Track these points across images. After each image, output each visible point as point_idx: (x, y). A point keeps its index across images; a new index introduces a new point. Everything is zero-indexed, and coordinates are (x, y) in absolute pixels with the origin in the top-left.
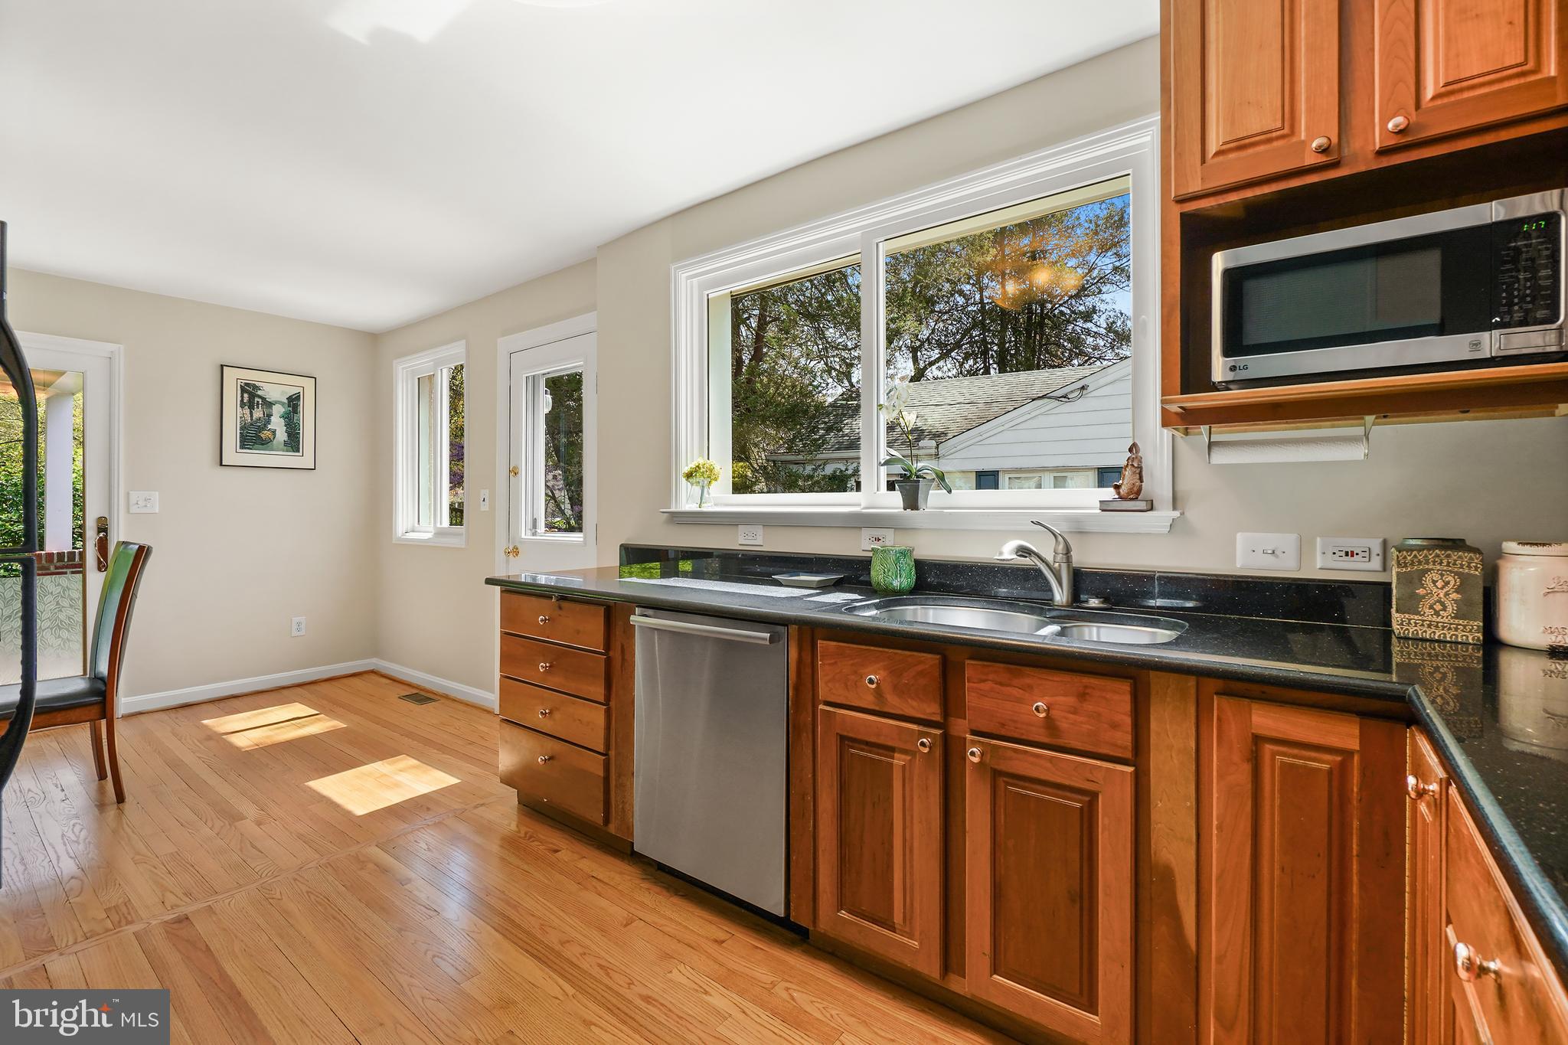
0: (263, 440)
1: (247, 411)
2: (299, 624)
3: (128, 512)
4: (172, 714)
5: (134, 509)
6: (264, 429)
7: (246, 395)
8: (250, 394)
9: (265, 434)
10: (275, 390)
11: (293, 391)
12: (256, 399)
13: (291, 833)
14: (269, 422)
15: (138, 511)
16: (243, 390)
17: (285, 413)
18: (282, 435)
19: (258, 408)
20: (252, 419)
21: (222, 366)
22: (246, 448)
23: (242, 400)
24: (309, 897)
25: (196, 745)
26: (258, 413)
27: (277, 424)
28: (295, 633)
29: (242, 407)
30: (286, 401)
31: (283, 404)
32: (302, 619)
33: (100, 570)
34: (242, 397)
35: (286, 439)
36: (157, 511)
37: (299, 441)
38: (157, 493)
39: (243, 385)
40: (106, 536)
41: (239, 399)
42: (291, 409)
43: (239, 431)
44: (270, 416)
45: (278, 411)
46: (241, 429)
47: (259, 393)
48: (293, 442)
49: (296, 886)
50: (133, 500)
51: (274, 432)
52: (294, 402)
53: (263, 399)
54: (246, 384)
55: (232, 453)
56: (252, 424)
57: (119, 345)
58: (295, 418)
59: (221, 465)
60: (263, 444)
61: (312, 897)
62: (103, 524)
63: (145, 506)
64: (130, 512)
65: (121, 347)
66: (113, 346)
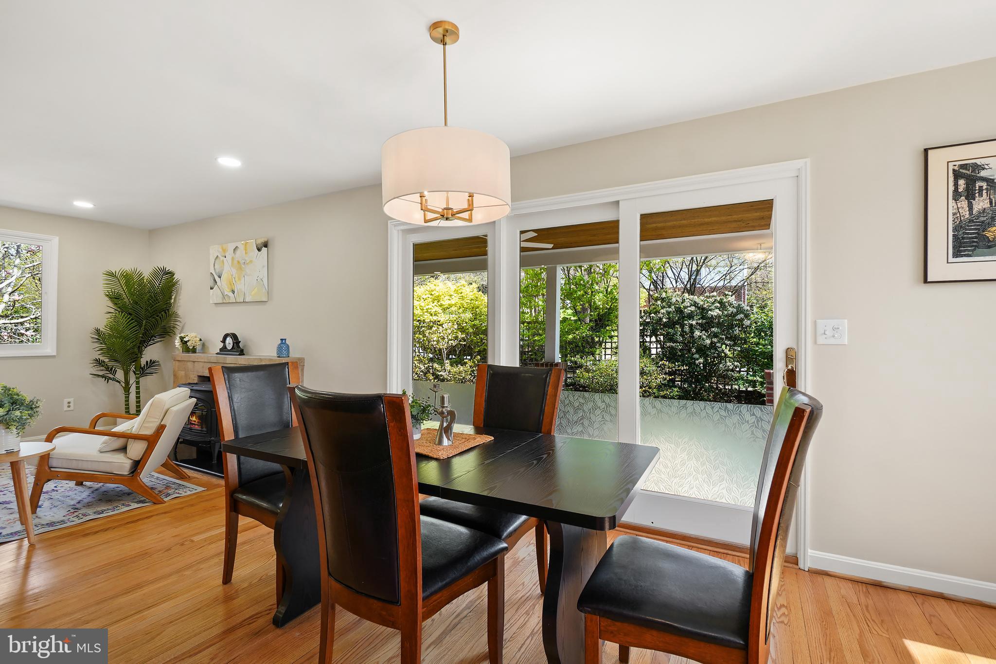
0: (988, 242)
1: (963, 203)
3: (816, 343)
5: (821, 340)
6: (989, 225)
7: (962, 182)
8: (969, 179)
9: (991, 232)
12: (978, 184)
15: (825, 342)
16: (957, 175)
19: (981, 195)
20: (971, 214)
21: (926, 151)
22: (962, 256)
23: (956, 190)
26: (981, 204)
29: (956, 199)
34: (956, 185)
36: (846, 344)
38: (846, 320)
39: (956, 168)
40: (795, 368)
41: (952, 188)
43: (950, 233)
46: (955, 229)
47: (983, 174)
50: (820, 330)
53: (989, 181)
54: (961, 166)
55: (941, 265)
56: (971, 221)
57: (803, 160)
59: (926, 281)
60: (989, 247)
62: (791, 356)
63: (833, 336)
64: (818, 343)
65: (808, 160)
66: (799, 163)
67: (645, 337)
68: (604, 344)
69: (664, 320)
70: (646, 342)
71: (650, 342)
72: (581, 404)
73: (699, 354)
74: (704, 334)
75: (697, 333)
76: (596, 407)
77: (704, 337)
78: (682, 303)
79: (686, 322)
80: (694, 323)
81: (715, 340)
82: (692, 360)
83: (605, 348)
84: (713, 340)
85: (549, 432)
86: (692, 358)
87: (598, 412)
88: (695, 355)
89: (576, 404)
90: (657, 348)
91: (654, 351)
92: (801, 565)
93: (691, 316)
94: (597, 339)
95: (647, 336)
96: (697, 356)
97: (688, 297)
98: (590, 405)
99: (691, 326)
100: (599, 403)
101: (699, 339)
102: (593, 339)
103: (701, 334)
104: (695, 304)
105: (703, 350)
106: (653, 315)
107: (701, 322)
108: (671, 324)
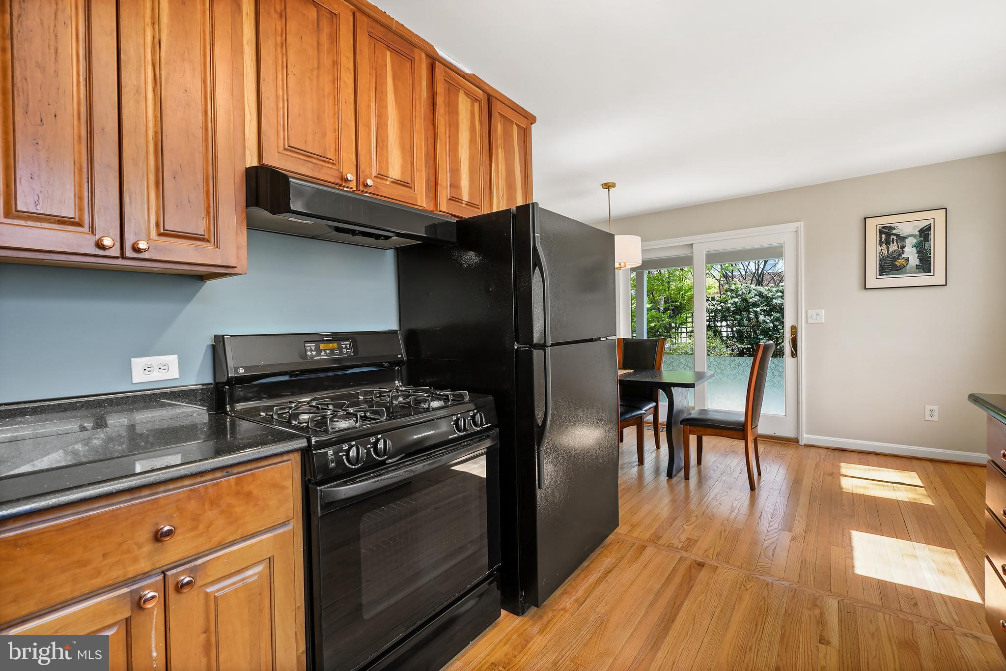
0: (897, 267)
1: (884, 247)
2: (932, 411)
3: (807, 322)
4: (829, 452)
5: (810, 321)
6: (898, 258)
7: (883, 236)
8: (887, 234)
9: (899, 263)
10: (908, 227)
11: (926, 223)
12: (892, 237)
13: (802, 555)
14: (903, 252)
15: (812, 322)
16: (881, 232)
17: (917, 243)
18: (914, 260)
19: (893, 243)
20: (888, 253)
21: (865, 219)
22: (884, 275)
23: (880, 240)
24: (761, 600)
25: (820, 475)
26: (893, 247)
27: (911, 254)
28: (928, 418)
29: (880, 245)
30: (918, 233)
31: (914, 236)
32: (936, 408)
33: (793, 357)
34: (880, 237)
35: (918, 263)
36: (824, 322)
37: (930, 263)
38: (823, 310)
39: (881, 228)
40: (796, 337)
41: (878, 239)
42: (922, 239)
43: (878, 263)
44: (903, 247)
45: (910, 242)
46: (880, 261)
47: (894, 232)
48: (925, 265)
49: (763, 587)
50: (809, 315)
51: (907, 260)
52: (925, 233)
53: (897, 235)
54: (883, 227)
55: (873, 279)
56: (888, 256)
57: (800, 222)
58: (927, 245)
59: (865, 289)
60: (898, 270)
61: (762, 603)
62: (794, 330)
63: (817, 319)
64: (808, 322)
65: (802, 223)
66: (797, 224)
67: (716, 322)
68: (680, 329)
69: (732, 309)
70: (717, 326)
71: (721, 326)
72: (671, 362)
73: (762, 335)
74: (768, 319)
75: (761, 318)
76: (680, 364)
77: (768, 321)
78: (749, 293)
79: (751, 310)
80: (758, 310)
81: (777, 323)
82: (757, 340)
83: (681, 333)
84: (775, 323)
85: (659, 369)
86: (757, 339)
87: (682, 366)
88: (760, 336)
89: (668, 362)
90: (727, 331)
91: (724, 334)
92: (800, 443)
93: (755, 305)
94: (673, 325)
95: (718, 321)
96: (761, 337)
97: (754, 288)
98: (677, 362)
99: (756, 313)
100: (683, 361)
101: (763, 323)
102: (670, 325)
103: (765, 319)
104: (760, 294)
105: (766, 332)
106: (722, 304)
107: (765, 309)
108: (738, 310)
